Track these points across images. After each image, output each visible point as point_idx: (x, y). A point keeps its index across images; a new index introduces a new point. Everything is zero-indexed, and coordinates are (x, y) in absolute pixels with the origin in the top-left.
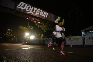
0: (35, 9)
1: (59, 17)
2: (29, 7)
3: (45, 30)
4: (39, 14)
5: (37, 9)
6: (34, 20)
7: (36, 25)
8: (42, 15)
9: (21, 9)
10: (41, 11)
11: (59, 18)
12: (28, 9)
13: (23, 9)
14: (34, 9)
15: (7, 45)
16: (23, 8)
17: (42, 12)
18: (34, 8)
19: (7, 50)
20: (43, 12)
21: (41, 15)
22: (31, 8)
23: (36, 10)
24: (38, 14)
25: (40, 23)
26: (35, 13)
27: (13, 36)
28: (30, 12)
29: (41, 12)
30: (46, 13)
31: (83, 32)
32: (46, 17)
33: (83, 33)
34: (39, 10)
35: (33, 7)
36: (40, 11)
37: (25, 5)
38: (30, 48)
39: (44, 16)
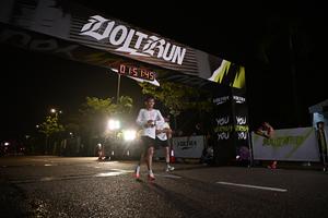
0: (142, 36)
1: (224, 61)
2: (121, 32)
3: (176, 109)
4: (156, 54)
5: (146, 36)
6: (139, 77)
7: (145, 91)
8: (165, 57)
9: (94, 40)
10: (163, 42)
11: (225, 64)
12: (117, 39)
13: (98, 37)
14: (135, 38)
15: (49, 161)
16: (102, 33)
17: (164, 46)
18: (138, 33)
19: (48, 179)
20: (169, 45)
21: (162, 58)
22: (128, 34)
23: (144, 41)
24: (152, 53)
25: (158, 84)
26: (140, 50)
27: (68, 130)
28: (125, 49)
29: (161, 47)
30: (179, 48)
31: (316, 115)
32: (180, 62)
33: (317, 117)
34: (154, 38)
35: (132, 31)
36: (159, 44)
37: (105, 24)
38: (124, 172)
39: (174, 61)
